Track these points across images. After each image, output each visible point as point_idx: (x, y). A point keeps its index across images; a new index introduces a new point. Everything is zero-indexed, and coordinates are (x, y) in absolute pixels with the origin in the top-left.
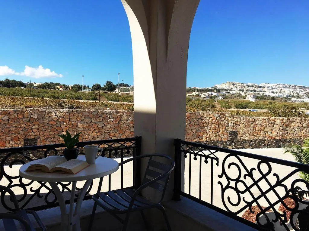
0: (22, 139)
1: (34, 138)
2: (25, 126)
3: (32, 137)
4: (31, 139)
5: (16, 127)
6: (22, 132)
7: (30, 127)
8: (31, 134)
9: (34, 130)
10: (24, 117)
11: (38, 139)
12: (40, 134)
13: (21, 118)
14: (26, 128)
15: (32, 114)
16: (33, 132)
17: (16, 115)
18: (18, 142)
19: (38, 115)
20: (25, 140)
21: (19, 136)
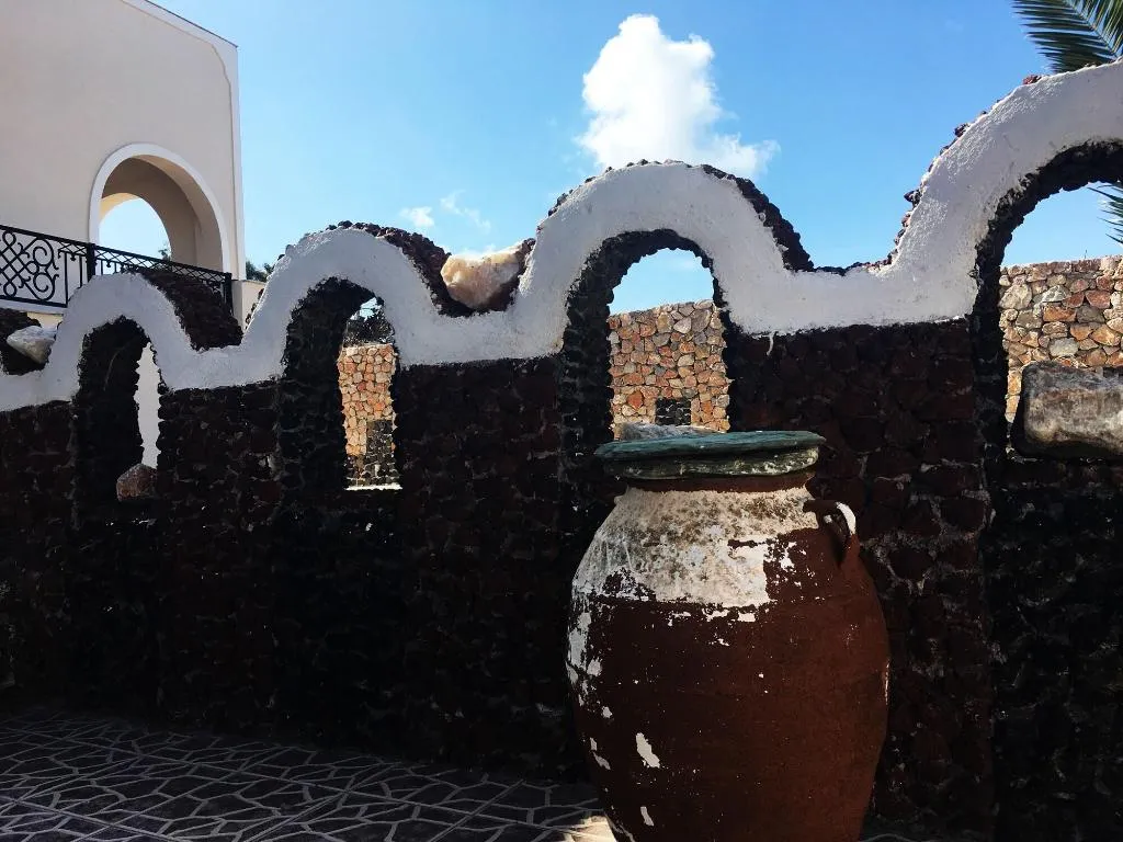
0: (650, 401)
1: (680, 395)
2: (657, 359)
3: (677, 394)
4: (675, 401)
5: (636, 364)
6: (651, 380)
7: (670, 363)
8: (673, 382)
9: (682, 372)
10: (657, 332)
11: (694, 398)
12: (698, 383)
13: (650, 337)
14: (662, 364)
15: (676, 321)
16: (679, 377)
17: (635, 327)
18: (642, 411)
19: (693, 321)
20: (658, 403)
21: (643, 389)
